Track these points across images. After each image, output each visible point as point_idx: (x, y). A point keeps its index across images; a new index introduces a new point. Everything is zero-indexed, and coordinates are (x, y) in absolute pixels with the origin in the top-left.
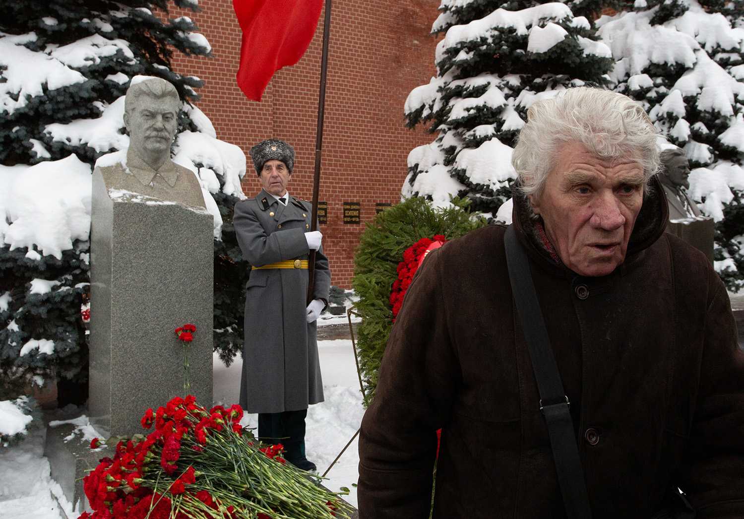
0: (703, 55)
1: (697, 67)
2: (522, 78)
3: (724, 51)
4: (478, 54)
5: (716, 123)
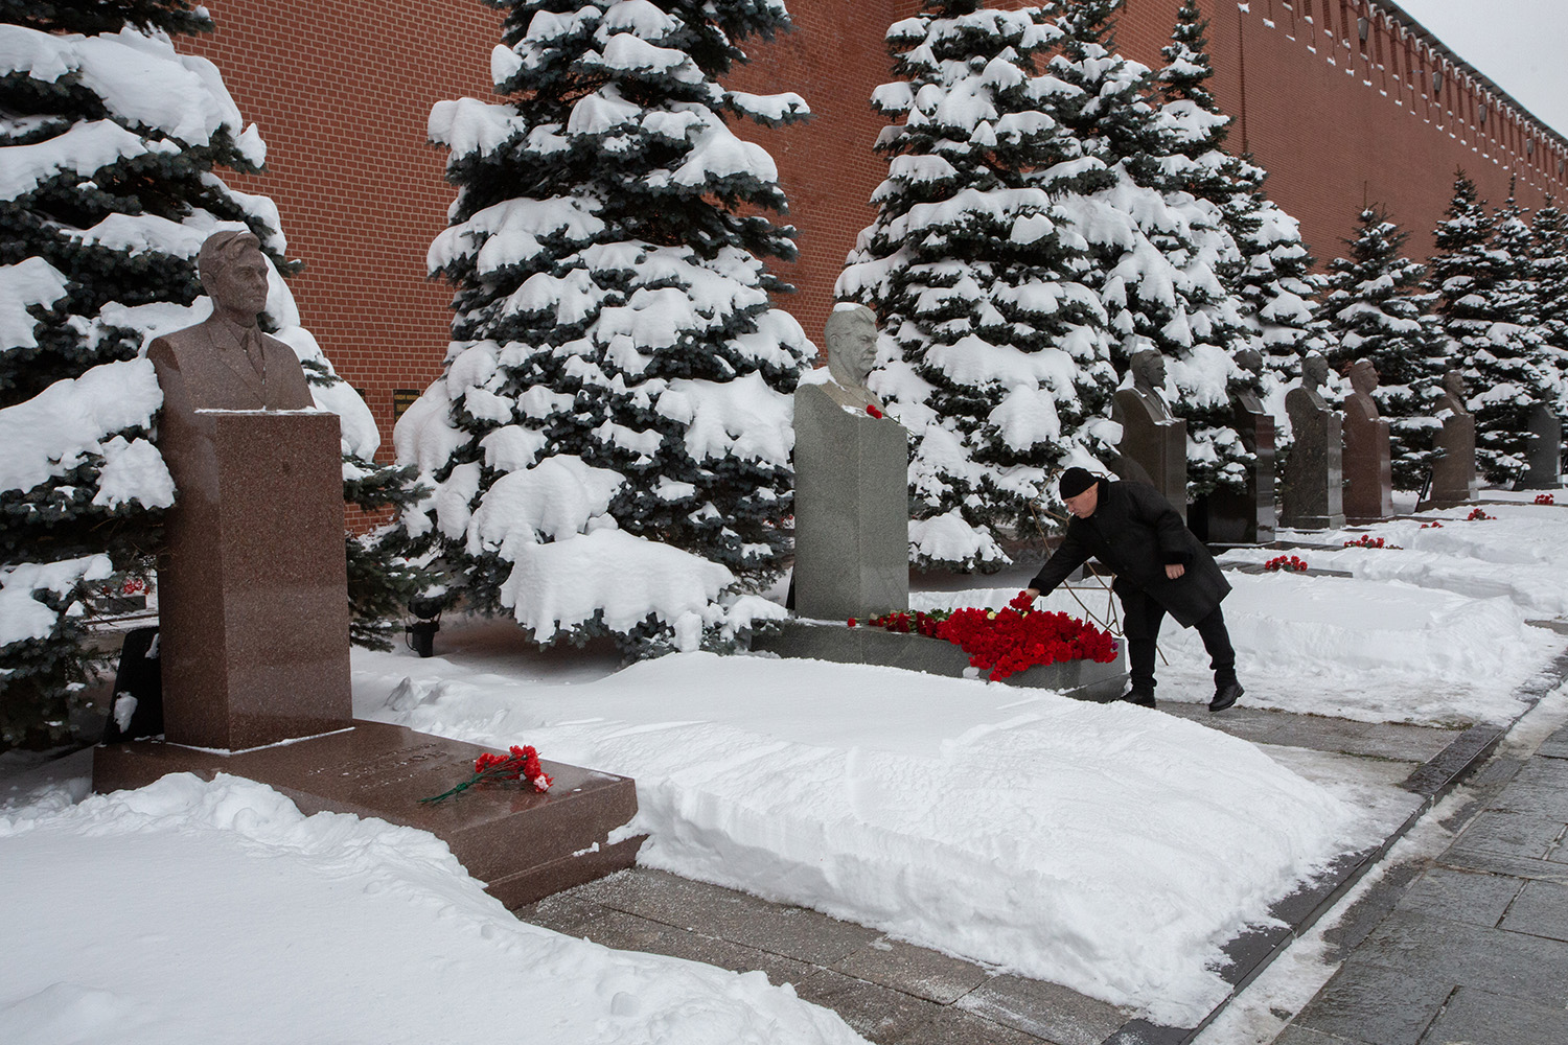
0: (1141, 237)
1: (1136, 249)
2: (991, 266)
3: (1161, 233)
4: (952, 239)
5: (1158, 314)
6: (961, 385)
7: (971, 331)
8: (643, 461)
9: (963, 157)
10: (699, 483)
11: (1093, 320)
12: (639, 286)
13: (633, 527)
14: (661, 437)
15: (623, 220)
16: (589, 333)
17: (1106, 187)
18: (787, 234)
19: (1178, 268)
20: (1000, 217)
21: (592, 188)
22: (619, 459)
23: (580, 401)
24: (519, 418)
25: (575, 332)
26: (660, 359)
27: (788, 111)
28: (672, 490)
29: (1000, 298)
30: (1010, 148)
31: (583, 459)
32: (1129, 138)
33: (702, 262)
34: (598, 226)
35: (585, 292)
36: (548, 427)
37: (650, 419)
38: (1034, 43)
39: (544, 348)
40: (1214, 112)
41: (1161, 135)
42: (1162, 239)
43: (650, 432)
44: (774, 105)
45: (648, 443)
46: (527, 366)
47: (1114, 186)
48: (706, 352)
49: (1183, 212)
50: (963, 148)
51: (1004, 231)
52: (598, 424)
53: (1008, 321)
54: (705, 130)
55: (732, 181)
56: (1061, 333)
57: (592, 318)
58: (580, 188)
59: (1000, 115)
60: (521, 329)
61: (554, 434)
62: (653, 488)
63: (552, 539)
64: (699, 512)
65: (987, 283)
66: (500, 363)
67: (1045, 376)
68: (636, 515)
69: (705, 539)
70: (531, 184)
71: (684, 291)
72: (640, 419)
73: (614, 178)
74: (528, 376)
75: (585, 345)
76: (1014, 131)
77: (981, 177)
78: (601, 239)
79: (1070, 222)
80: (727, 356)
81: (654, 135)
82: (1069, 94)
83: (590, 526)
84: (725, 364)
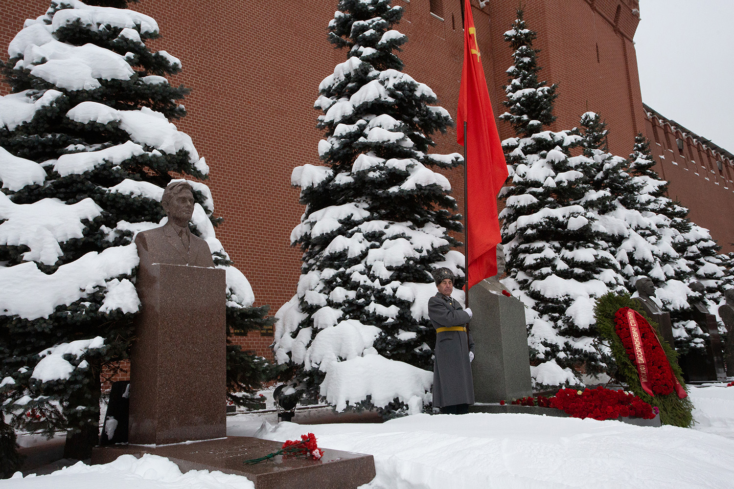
0: (632, 231)
1: (630, 237)
2: (559, 243)
3: (642, 229)
4: (538, 230)
5: (645, 266)
6: (550, 298)
7: (552, 273)
8: (390, 320)
9: (540, 194)
10: (419, 332)
11: (613, 267)
12: (386, 239)
13: (386, 355)
14: (399, 309)
15: (379, 211)
16: (363, 262)
17: (611, 211)
18: (458, 218)
19: (653, 244)
20: (561, 219)
21: (365, 199)
22: (378, 320)
23: (359, 293)
24: (330, 303)
25: (356, 261)
26: (397, 272)
27: (455, 160)
28: (405, 336)
29: (565, 257)
30: (563, 188)
31: (361, 322)
32: (620, 189)
33: (417, 229)
34: (367, 214)
35: (361, 242)
36: (344, 307)
37: (393, 300)
38: (569, 143)
39: (342, 269)
40: (659, 180)
41: (635, 186)
42: (642, 231)
43: (393, 307)
44: (448, 158)
45: (391, 312)
46: (334, 278)
47: (615, 210)
48: (420, 269)
49: (651, 220)
50: (541, 190)
51: (564, 225)
52: (368, 304)
53: (571, 267)
54: (415, 167)
55: (429, 187)
56: (598, 273)
57: (364, 255)
58: (359, 199)
59: (557, 174)
60: (331, 262)
61: (346, 310)
62: (396, 335)
63: (345, 360)
64: (420, 348)
65: (558, 250)
66: (321, 278)
67: (592, 292)
68: (387, 348)
69: (423, 361)
70: (337, 200)
71: (409, 240)
72: (388, 300)
73: (374, 191)
74: (335, 283)
75: (361, 267)
76: (564, 180)
77: (550, 202)
78: (368, 220)
79: (596, 220)
80: (430, 271)
81: (391, 170)
82: (589, 163)
83: (364, 354)
84: (430, 274)
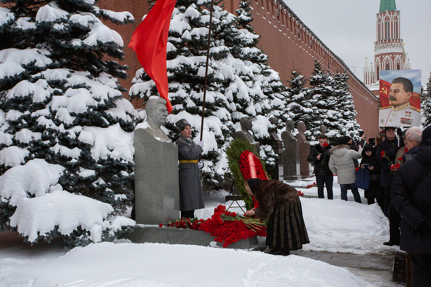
1: (236, 81)
3: (243, 75)
4: (175, 74)
8: (74, 161)
9: (178, 43)
10: (97, 170)
11: (225, 106)
12: (69, 87)
13: (69, 189)
14: (81, 150)
15: (60, 59)
16: (47, 106)
18: (124, 68)
19: (250, 87)
20: (193, 66)
21: (45, 46)
22: (63, 160)
23: (45, 135)
24: (15, 143)
25: (41, 106)
26: (79, 118)
27: (126, 18)
28: (86, 173)
29: (193, 97)
30: (196, 41)
31: (46, 160)
32: (231, 41)
33: (94, 78)
34: (49, 61)
35: (45, 89)
36: (29, 147)
37: (76, 143)
38: (203, 3)
39: (27, 113)
40: (254, 34)
41: (242, 40)
42: (244, 77)
43: (76, 149)
44: (121, 16)
45: (75, 153)
46: (20, 119)
48: (97, 115)
50: (179, 40)
51: (195, 72)
52: (53, 145)
53: (197, 105)
54: (95, 23)
55: (108, 45)
57: (49, 100)
58: (40, 45)
59: (192, 29)
60: (16, 104)
61: (32, 150)
62: (77, 172)
63: (34, 196)
64: (97, 182)
66: (7, 119)
68: (70, 184)
69: (99, 193)
70: (16, 42)
71: (88, 89)
72: (72, 143)
74: (20, 124)
75: (46, 111)
76: (197, 34)
77: (185, 51)
78: (51, 67)
79: (218, 69)
80: (106, 117)
81: (75, 24)
82: (216, 22)
83: (51, 189)
84: (105, 120)
